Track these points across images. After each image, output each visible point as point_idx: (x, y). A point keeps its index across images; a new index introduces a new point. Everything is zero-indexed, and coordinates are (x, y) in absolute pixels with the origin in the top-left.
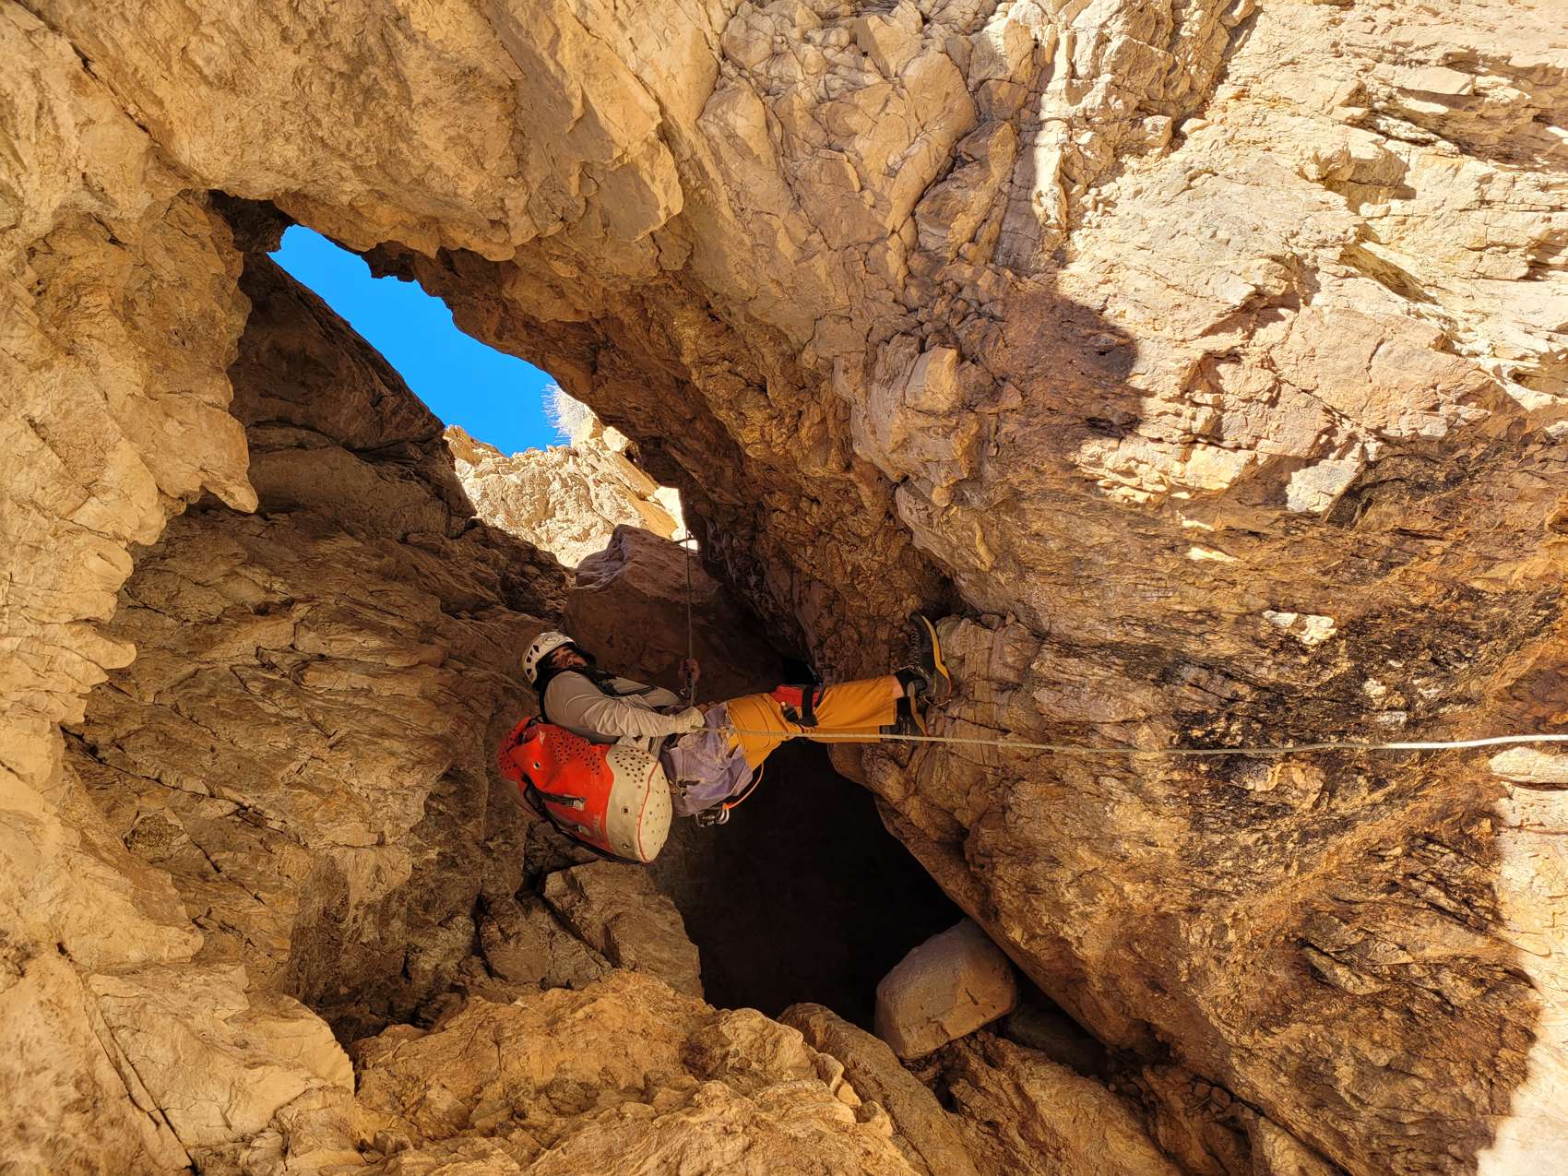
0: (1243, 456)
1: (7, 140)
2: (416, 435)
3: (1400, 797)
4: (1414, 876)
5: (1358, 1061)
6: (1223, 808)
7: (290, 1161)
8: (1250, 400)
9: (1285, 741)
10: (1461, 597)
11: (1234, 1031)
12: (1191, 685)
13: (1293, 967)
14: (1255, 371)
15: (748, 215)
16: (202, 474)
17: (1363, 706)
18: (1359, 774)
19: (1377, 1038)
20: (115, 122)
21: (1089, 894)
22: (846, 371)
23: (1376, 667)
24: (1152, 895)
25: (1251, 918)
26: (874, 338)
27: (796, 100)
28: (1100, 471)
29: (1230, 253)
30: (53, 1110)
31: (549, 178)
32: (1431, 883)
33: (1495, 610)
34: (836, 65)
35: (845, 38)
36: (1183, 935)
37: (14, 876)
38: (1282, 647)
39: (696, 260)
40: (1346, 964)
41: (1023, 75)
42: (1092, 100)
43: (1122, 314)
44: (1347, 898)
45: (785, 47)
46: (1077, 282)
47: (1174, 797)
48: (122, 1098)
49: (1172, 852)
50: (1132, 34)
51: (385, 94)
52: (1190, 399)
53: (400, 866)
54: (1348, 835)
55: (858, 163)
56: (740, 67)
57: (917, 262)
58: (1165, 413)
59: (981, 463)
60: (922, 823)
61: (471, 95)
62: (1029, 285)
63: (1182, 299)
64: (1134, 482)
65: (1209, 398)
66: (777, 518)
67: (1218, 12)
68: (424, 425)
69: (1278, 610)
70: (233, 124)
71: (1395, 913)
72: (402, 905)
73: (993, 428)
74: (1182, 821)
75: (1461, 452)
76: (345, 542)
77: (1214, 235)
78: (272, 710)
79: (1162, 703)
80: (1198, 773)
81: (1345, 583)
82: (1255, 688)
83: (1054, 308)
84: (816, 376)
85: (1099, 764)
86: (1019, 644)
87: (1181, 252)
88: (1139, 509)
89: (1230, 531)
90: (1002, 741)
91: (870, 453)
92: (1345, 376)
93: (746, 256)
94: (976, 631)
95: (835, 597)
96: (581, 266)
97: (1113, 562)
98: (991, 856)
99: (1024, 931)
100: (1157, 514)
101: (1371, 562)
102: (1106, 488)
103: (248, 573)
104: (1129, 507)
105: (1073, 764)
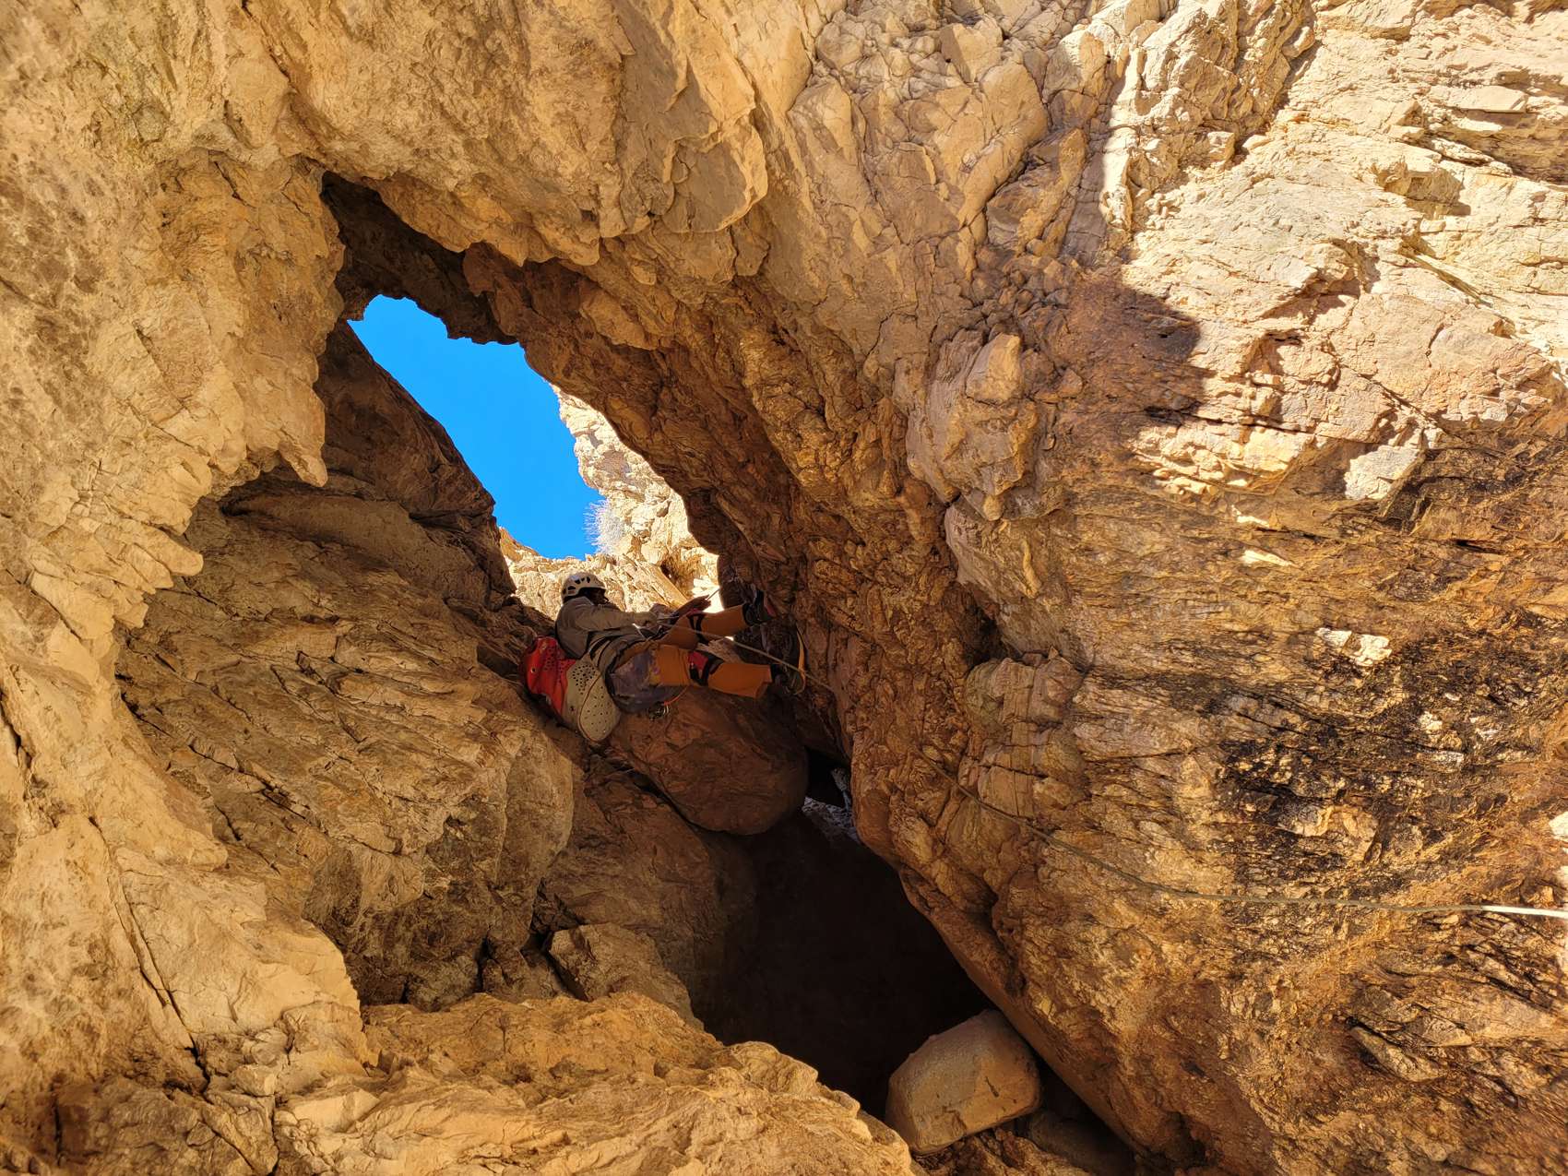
0: (1303, 438)
1: (165, 59)
2: (467, 508)
3: (1456, 857)
4: (1471, 947)
5: (1412, 1155)
6: (1269, 857)
7: (293, 1055)
8: (1308, 382)
9: (1336, 779)
10: (1519, 622)
11: (1277, 1118)
12: (1239, 714)
13: (1342, 1052)
14: (1315, 353)
15: (827, 206)
16: (281, 433)
17: (1420, 743)
18: (1413, 824)
19: (1433, 1130)
20: (261, 62)
21: (1124, 957)
22: (907, 372)
23: (1432, 700)
24: (1191, 958)
25: (1297, 988)
26: (938, 337)
27: (881, 96)
28: (1157, 459)
29: (1292, 239)
30: (64, 969)
31: (645, 163)
32: (1491, 955)
33: (1555, 640)
34: (921, 70)
35: (930, 45)
36: (1224, 1005)
37: (60, 735)
38: (1335, 669)
39: (772, 261)
40: (1399, 1045)
41: (1095, 87)
42: (1161, 110)
43: (1185, 300)
44: (1401, 970)
45: (874, 50)
46: (1141, 274)
47: (1218, 842)
48: (132, 969)
49: (1214, 905)
50: (1200, 53)
51: (506, 60)
52: (1250, 378)
53: (414, 880)
54: (1401, 895)
55: (936, 156)
56: (831, 67)
57: (986, 256)
58: (1225, 393)
59: (1036, 463)
60: (948, 890)
61: (584, 69)
62: (1094, 276)
63: (1245, 284)
64: (1190, 470)
65: (1269, 379)
66: (820, 567)
67: (1280, 42)
68: (476, 499)
69: (1331, 627)
70: (366, 77)
71: (1452, 987)
72: (408, 930)
73: (1051, 418)
74: (1226, 871)
75: (1521, 447)
76: (392, 578)
77: (1277, 222)
78: (306, 710)
79: (1208, 734)
80: (1244, 815)
81: (1401, 599)
82: (1305, 717)
83: (1117, 296)
84: (876, 393)
85: (1140, 806)
86: (1061, 678)
87: (1243, 241)
88: (1194, 505)
89: (1285, 530)
90: (1038, 788)
91: (924, 466)
92: (1405, 361)
93: (821, 249)
94: (1017, 670)
95: (873, 650)
96: (661, 272)
97: (1164, 573)
98: (1020, 918)
99: (1053, 1002)
100: (1212, 509)
101: (1427, 575)
102: (1162, 479)
103: (299, 585)
104: (1184, 501)
105: (1112, 808)
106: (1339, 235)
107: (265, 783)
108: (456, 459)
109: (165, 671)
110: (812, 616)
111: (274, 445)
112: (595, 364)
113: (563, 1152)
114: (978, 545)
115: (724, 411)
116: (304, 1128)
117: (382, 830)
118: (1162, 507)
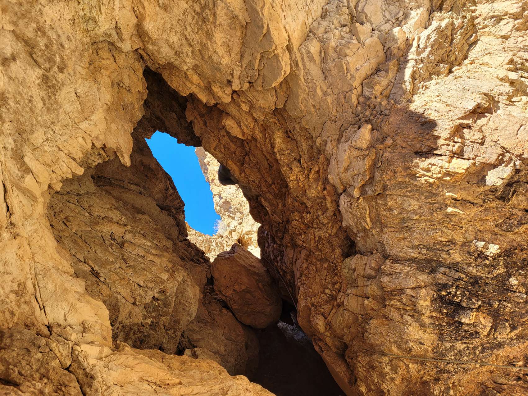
0: (471, 161)
1: (99, 4)
2: (175, 206)
3: (522, 338)
6: (451, 332)
7: (84, 334)
8: (473, 142)
9: (478, 301)
12: (442, 274)
14: (476, 132)
15: (309, 80)
16: (118, 145)
17: (509, 289)
18: (506, 322)
20: (130, 11)
21: (394, 369)
22: (331, 141)
24: (420, 371)
25: (460, 386)
27: (330, 44)
28: (418, 170)
29: (469, 93)
31: (250, 62)
34: (344, 38)
35: (348, 30)
36: (432, 391)
37: (23, 211)
38: (479, 257)
39: (288, 102)
41: (403, 47)
42: (424, 55)
43: (430, 114)
44: (500, 382)
45: (329, 30)
46: (415, 106)
47: (432, 324)
48: (32, 295)
49: (430, 349)
50: (439, 37)
51: (209, 20)
52: (453, 139)
53: (139, 315)
54: (501, 350)
55: (348, 64)
56: (314, 34)
57: (361, 99)
58: (444, 145)
59: (374, 173)
60: (330, 343)
61: (233, 26)
62: (399, 106)
63: (452, 109)
64: (429, 174)
65: (460, 140)
66: (294, 223)
67: (466, 38)
68: (179, 203)
69: (478, 240)
70: (163, 21)
71: (520, 390)
73: (381, 155)
74: (435, 336)
76: (147, 217)
77: (464, 88)
78: (111, 250)
79: (431, 280)
80: (442, 314)
81: (504, 231)
82: (467, 276)
83: (407, 113)
84: (320, 152)
85: (404, 309)
86: (377, 260)
87: (452, 95)
88: (430, 188)
89: (463, 200)
90: (366, 302)
91: (334, 177)
92: (508, 136)
93: (305, 96)
94: (361, 258)
95: (310, 253)
96: (252, 106)
97: (417, 217)
98: (356, 353)
99: (367, 387)
100: (436, 190)
101: (514, 221)
102: (419, 177)
103: (115, 211)
104: (427, 187)
105: (393, 310)
106: (486, 92)
107: (92, 268)
108: (174, 188)
109: (65, 227)
110: (289, 243)
111: (114, 147)
112: (225, 147)
113: (179, 386)
114: (351, 208)
115: (266, 164)
116: (83, 353)
117: (130, 294)
118: (418, 189)
